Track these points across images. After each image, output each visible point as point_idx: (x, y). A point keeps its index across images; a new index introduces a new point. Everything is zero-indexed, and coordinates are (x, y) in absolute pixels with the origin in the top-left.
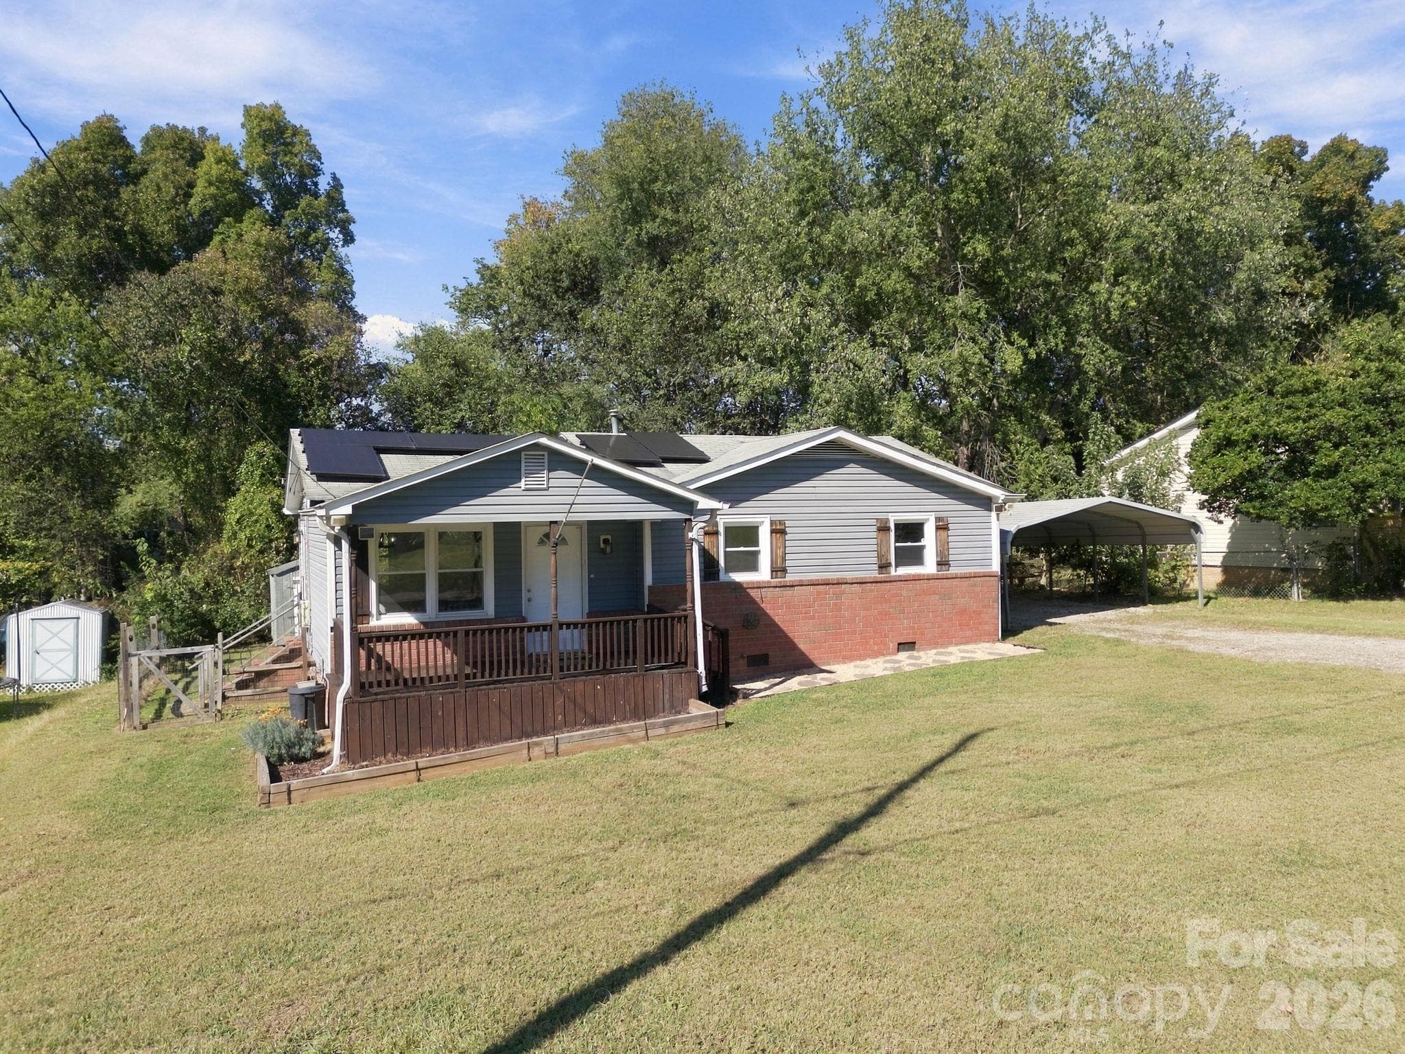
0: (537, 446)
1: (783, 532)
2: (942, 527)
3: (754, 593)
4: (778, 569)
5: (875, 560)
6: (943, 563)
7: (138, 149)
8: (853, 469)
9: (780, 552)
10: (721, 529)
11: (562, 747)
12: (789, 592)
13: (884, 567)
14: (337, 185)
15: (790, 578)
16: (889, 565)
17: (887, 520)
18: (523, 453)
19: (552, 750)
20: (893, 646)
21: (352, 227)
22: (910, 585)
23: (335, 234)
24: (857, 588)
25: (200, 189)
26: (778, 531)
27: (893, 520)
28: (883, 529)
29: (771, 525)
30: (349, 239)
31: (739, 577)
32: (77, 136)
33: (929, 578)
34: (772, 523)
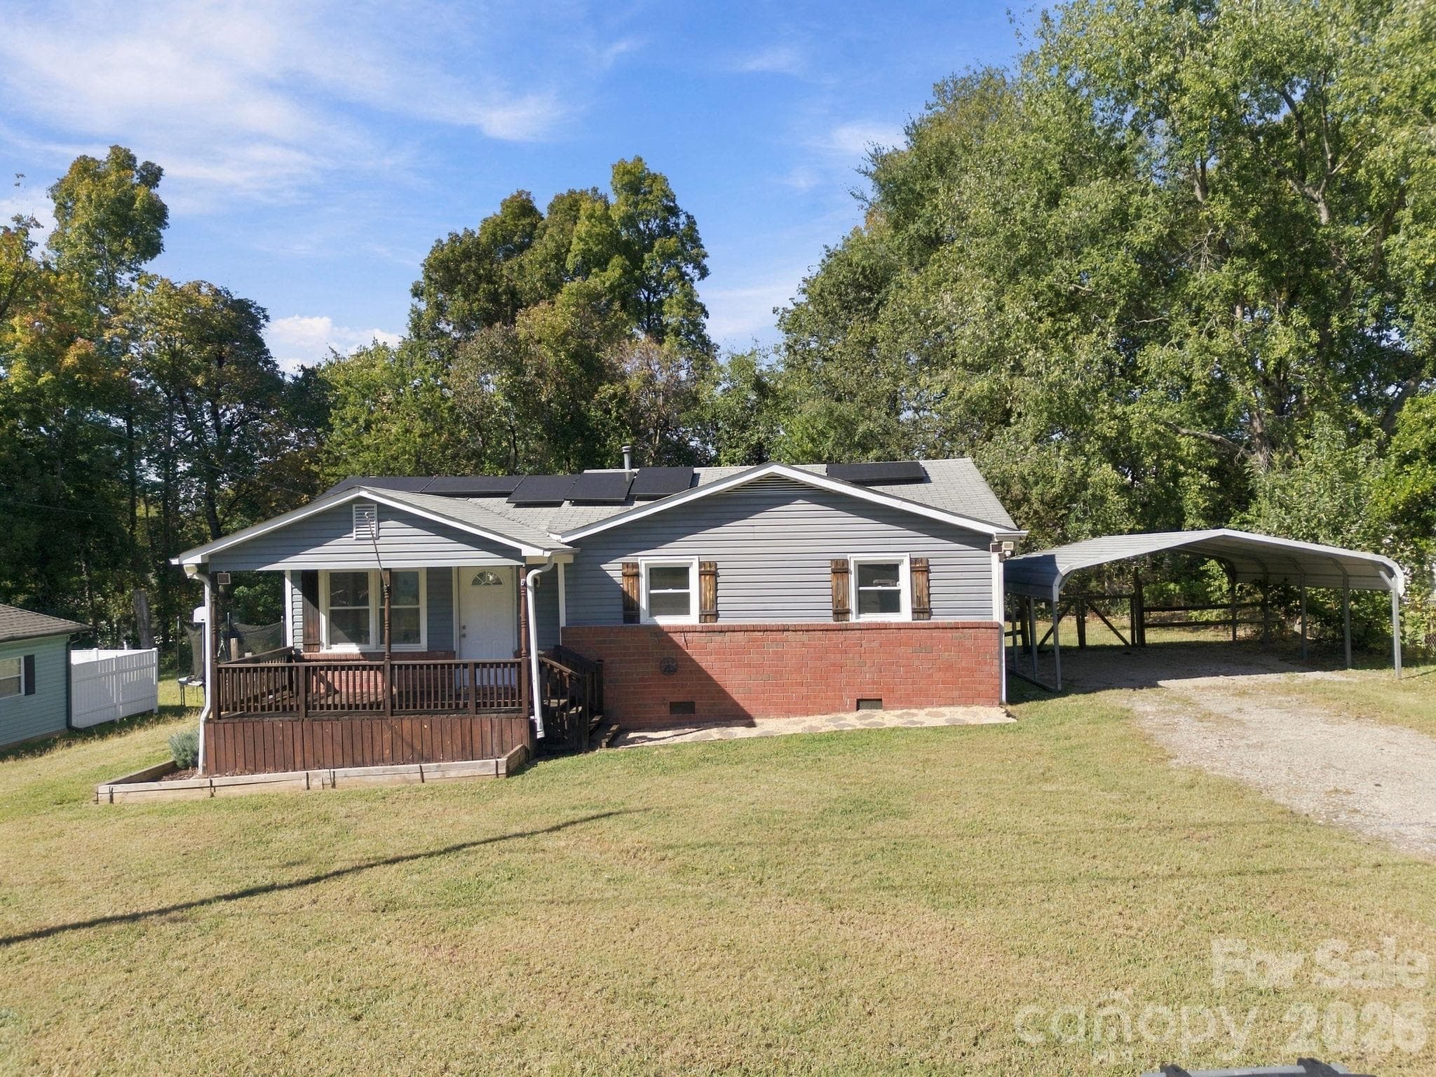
0: (361, 500)
1: (715, 574)
2: (921, 568)
3: (679, 639)
4: (710, 613)
5: (830, 606)
6: (922, 609)
7: (546, 216)
8: (800, 506)
9: (710, 595)
10: (643, 571)
11: (338, 781)
12: (718, 638)
13: (841, 612)
14: (691, 222)
15: (721, 622)
16: (848, 612)
17: (846, 562)
18: (354, 506)
19: (329, 781)
20: (850, 702)
21: (705, 262)
22: (874, 634)
23: (689, 269)
24: (805, 637)
25: (577, 246)
26: (710, 572)
27: (853, 560)
28: (840, 569)
29: (700, 567)
30: (704, 273)
31: (663, 621)
32: (498, 213)
33: (900, 628)
34: (701, 564)
